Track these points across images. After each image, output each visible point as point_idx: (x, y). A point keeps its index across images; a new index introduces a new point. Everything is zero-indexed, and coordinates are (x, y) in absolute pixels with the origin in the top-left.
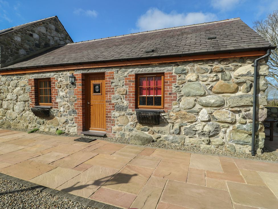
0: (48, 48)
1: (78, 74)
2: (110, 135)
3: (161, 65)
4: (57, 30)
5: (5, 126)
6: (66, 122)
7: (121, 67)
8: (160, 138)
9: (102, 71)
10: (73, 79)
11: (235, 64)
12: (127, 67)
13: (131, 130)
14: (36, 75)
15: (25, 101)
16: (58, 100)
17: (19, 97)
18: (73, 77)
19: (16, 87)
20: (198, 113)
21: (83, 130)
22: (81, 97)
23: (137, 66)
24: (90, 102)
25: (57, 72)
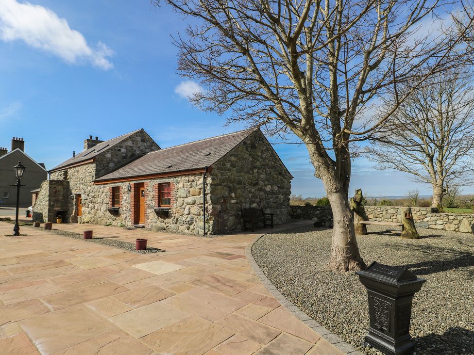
0: (134, 158)
1: (132, 183)
2: (146, 226)
3: (169, 177)
4: (143, 141)
5: (94, 223)
6: (126, 218)
7: (151, 179)
8: (168, 227)
9: (143, 181)
10: (129, 188)
11: (198, 176)
12: (154, 179)
13: (156, 222)
14: (113, 184)
15: (107, 204)
16: (122, 203)
17: (104, 200)
18: (130, 186)
19: (103, 193)
20: (184, 209)
21: (134, 224)
22: (133, 199)
23: (158, 178)
24: (139, 203)
25: (123, 182)
